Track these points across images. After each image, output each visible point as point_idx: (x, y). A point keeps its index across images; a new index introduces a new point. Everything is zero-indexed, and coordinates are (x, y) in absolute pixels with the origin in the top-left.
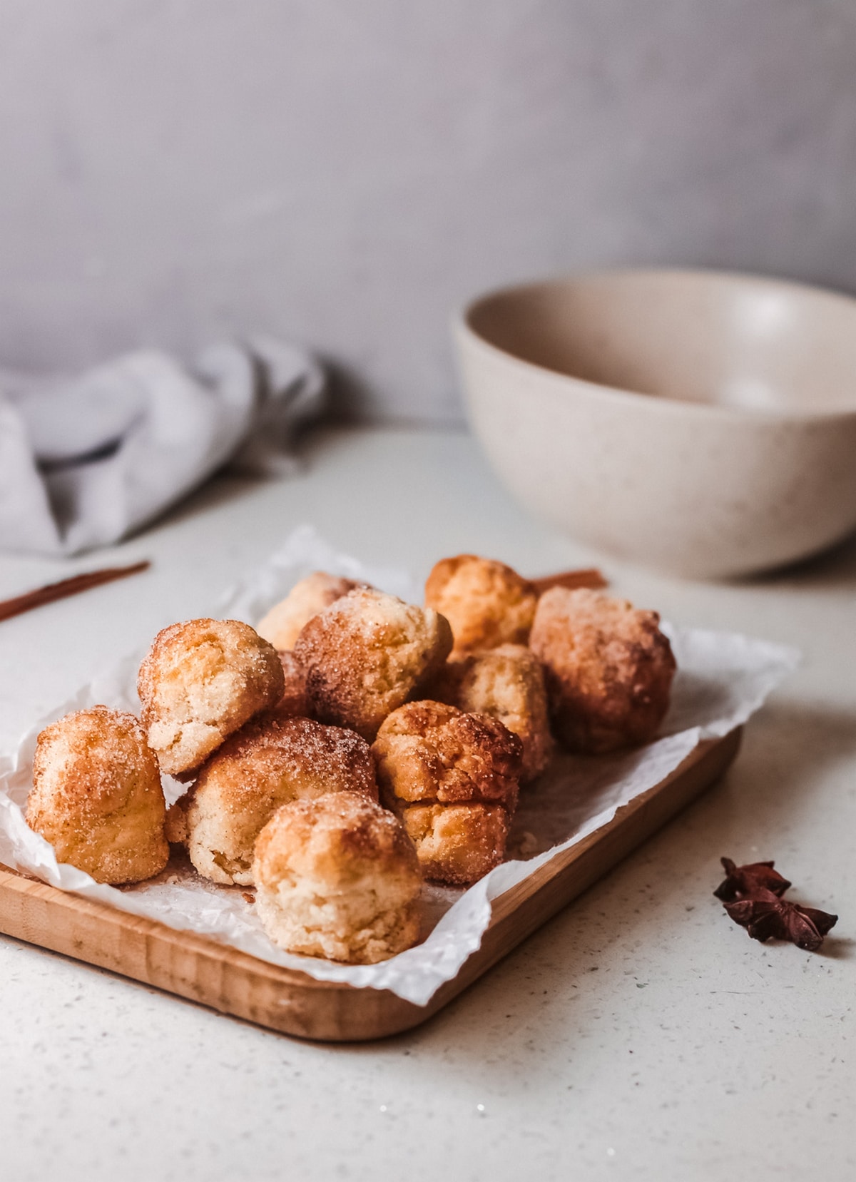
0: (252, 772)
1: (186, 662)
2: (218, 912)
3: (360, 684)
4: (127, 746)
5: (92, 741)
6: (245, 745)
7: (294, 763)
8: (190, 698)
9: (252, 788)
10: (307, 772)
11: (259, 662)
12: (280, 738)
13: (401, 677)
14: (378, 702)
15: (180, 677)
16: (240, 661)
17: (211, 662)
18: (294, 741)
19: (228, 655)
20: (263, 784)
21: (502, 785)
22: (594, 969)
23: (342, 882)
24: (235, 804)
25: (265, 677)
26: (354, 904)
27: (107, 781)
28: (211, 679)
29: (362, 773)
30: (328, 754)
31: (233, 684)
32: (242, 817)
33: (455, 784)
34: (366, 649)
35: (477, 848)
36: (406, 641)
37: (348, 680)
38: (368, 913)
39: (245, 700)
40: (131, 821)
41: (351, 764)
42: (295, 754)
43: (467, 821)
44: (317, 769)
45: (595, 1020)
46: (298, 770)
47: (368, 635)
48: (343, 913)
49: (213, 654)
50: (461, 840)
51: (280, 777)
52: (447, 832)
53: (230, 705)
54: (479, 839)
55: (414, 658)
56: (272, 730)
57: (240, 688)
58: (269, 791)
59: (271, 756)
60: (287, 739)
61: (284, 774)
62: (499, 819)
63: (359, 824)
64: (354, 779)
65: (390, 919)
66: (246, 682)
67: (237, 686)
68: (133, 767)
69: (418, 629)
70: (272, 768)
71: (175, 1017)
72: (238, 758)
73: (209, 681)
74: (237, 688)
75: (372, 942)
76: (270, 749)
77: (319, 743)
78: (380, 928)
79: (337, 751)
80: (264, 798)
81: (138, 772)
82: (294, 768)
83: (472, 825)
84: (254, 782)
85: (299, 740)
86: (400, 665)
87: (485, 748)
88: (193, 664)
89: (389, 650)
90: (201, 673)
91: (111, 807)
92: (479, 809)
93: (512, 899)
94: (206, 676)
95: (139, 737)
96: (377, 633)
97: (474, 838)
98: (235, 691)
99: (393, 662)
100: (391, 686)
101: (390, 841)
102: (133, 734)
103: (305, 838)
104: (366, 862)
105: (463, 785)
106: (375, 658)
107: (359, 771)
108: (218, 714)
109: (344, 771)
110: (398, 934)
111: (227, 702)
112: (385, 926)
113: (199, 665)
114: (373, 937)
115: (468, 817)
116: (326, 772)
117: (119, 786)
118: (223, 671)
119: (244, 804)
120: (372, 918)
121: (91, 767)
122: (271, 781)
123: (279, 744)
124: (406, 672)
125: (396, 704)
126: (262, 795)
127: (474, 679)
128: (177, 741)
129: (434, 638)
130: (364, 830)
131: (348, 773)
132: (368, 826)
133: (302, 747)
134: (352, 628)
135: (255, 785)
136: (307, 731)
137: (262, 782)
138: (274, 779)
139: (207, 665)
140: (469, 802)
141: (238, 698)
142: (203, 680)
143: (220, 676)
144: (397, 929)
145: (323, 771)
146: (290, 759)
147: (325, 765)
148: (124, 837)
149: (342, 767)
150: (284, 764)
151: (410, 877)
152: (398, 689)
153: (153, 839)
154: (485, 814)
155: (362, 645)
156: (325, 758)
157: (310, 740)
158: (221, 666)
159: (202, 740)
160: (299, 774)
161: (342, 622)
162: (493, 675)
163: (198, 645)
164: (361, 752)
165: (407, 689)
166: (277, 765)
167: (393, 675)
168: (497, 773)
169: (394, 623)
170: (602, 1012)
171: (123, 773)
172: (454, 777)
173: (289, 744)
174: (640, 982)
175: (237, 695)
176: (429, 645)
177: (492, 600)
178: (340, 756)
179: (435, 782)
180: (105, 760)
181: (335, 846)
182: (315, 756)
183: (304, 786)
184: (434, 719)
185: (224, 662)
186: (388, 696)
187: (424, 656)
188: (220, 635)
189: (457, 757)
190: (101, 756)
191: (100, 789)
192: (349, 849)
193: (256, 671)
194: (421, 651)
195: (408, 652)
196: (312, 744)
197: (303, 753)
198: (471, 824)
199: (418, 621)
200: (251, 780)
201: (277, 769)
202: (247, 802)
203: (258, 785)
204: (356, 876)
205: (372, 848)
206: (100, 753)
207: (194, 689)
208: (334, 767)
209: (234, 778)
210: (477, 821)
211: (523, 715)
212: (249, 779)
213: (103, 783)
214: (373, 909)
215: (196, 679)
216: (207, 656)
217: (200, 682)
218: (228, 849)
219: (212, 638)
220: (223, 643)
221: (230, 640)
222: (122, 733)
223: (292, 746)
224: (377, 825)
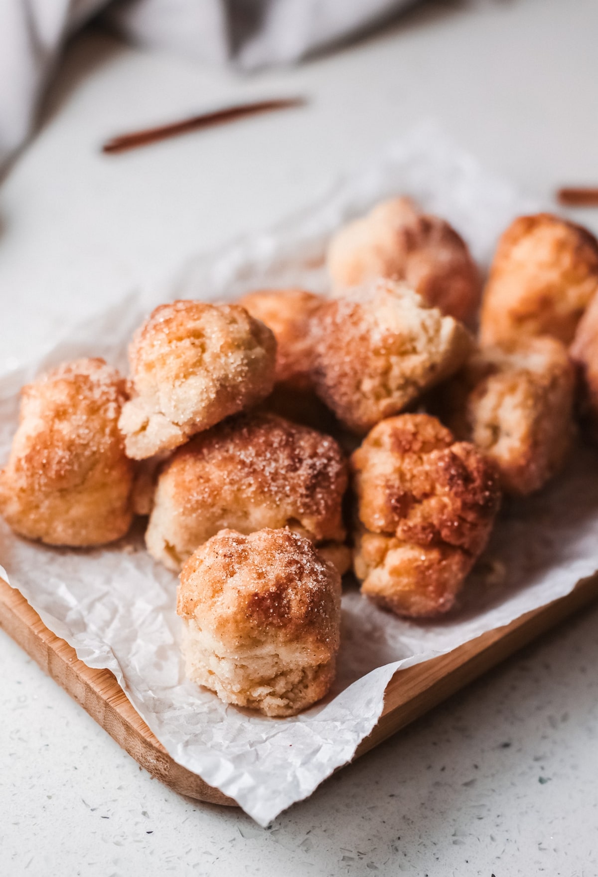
0: (208, 480)
1: (163, 357)
2: (150, 608)
3: (358, 386)
4: (96, 424)
5: (61, 414)
6: (210, 447)
7: (251, 480)
8: (160, 394)
9: (203, 497)
10: (263, 492)
11: (239, 369)
12: (245, 447)
13: (401, 387)
14: (371, 408)
15: (154, 371)
16: (218, 367)
17: (185, 364)
18: (258, 455)
19: (207, 357)
20: (215, 496)
21: (467, 532)
22: (506, 745)
23: (241, 647)
24: (185, 508)
25: (243, 384)
26: (253, 666)
27: (64, 461)
28: (182, 382)
29: (323, 498)
30: (292, 474)
31: (202, 393)
32: (192, 520)
33: (415, 526)
34: (370, 354)
35: (424, 594)
36: (414, 351)
37: (345, 381)
38: (270, 672)
39: (213, 409)
40: (86, 498)
41: (311, 489)
42: (255, 471)
43: (418, 567)
44: (274, 489)
45: (477, 820)
46: (253, 489)
47: (376, 338)
48: (241, 672)
49: (191, 354)
50: (408, 585)
51: (233, 491)
52: (396, 572)
53: (195, 413)
54: (427, 586)
55: (419, 371)
56: (241, 437)
57: (208, 398)
58: (222, 503)
59: (230, 467)
60: (251, 450)
61: (239, 490)
62: (455, 568)
63: (273, 589)
64: (311, 503)
65: (295, 678)
66: (217, 393)
67: (205, 396)
68: (95, 449)
69: (430, 340)
70: (228, 480)
71: (67, 724)
72: (200, 460)
73: (180, 383)
74: (204, 398)
75: (268, 698)
76: (231, 459)
77: (284, 460)
78: (281, 686)
79: (300, 472)
80: (214, 509)
81: (101, 454)
82: (250, 485)
83: (423, 572)
84: (206, 492)
85: (263, 455)
86: (403, 376)
87: (456, 494)
88: (168, 362)
89: (394, 359)
90: (173, 374)
91: (65, 484)
92: (434, 555)
93: (431, 671)
94: (177, 377)
95: (111, 414)
96: (384, 340)
97: (422, 584)
98: (202, 400)
99: (395, 372)
100: (389, 393)
101: (303, 610)
102: (106, 411)
103: (217, 589)
104: (271, 630)
105: (424, 529)
106: (378, 364)
107: (320, 496)
108: (183, 418)
109: (302, 496)
110: (301, 692)
111: (192, 409)
112: (287, 683)
113: (174, 364)
114: (272, 694)
115: (420, 563)
116: (282, 493)
117: (76, 467)
118: (196, 375)
119: (193, 510)
120: (273, 676)
121: (52, 444)
122: (223, 495)
123: (242, 455)
124: (408, 382)
125: (392, 413)
126: (213, 505)
127: (483, 393)
128: (144, 428)
129: (446, 352)
130: (278, 596)
131: (307, 496)
132: (285, 589)
133: (264, 463)
134: (363, 327)
135: (206, 495)
136: (275, 445)
137: (215, 493)
138: (227, 492)
139: (180, 367)
140: (427, 546)
141: (204, 408)
142: (174, 381)
143: (192, 380)
144: (301, 686)
145: (280, 492)
146: (248, 475)
147: (284, 486)
148: (78, 511)
149: (302, 491)
150: (241, 480)
151: (318, 648)
152: (397, 398)
153: (113, 512)
154: (440, 561)
155: (368, 349)
156: (285, 479)
157: (275, 456)
158: (196, 370)
159: (164, 439)
160: (254, 492)
161: (355, 318)
162: (502, 395)
163: (180, 339)
164: (327, 473)
165: (406, 399)
166: (233, 480)
167: (393, 383)
168: (462, 520)
169: (405, 332)
170: (489, 810)
171: (83, 454)
172: (416, 519)
173: (253, 457)
174: (544, 775)
175: (203, 404)
176: (438, 359)
177: (552, 276)
178: (302, 478)
179: (396, 518)
180: (67, 438)
181: (241, 610)
182: (275, 476)
183: (258, 504)
184: (417, 446)
185: (201, 365)
186: (384, 403)
187: (432, 368)
188: (208, 331)
189: (427, 495)
190: (65, 432)
191: (55, 467)
192: (255, 615)
193: (234, 379)
194: (428, 364)
195: (414, 364)
196: (276, 461)
197: (263, 470)
198: (421, 571)
199: (431, 332)
200: (204, 489)
201: (232, 482)
202: (197, 509)
203: (209, 496)
204: (256, 643)
205: (281, 616)
206: (65, 429)
207: (165, 387)
208: (293, 489)
209: (190, 481)
210: (429, 568)
211: (523, 440)
212: (202, 488)
213: (59, 462)
214: (275, 669)
215: (168, 378)
216: (184, 357)
217: (171, 383)
218: (178, 543)
219: (197, 334)
220: (208, 341)
221: (215, 339)
222: (94, 409)
223: (255, 460)
224: (295, 588)
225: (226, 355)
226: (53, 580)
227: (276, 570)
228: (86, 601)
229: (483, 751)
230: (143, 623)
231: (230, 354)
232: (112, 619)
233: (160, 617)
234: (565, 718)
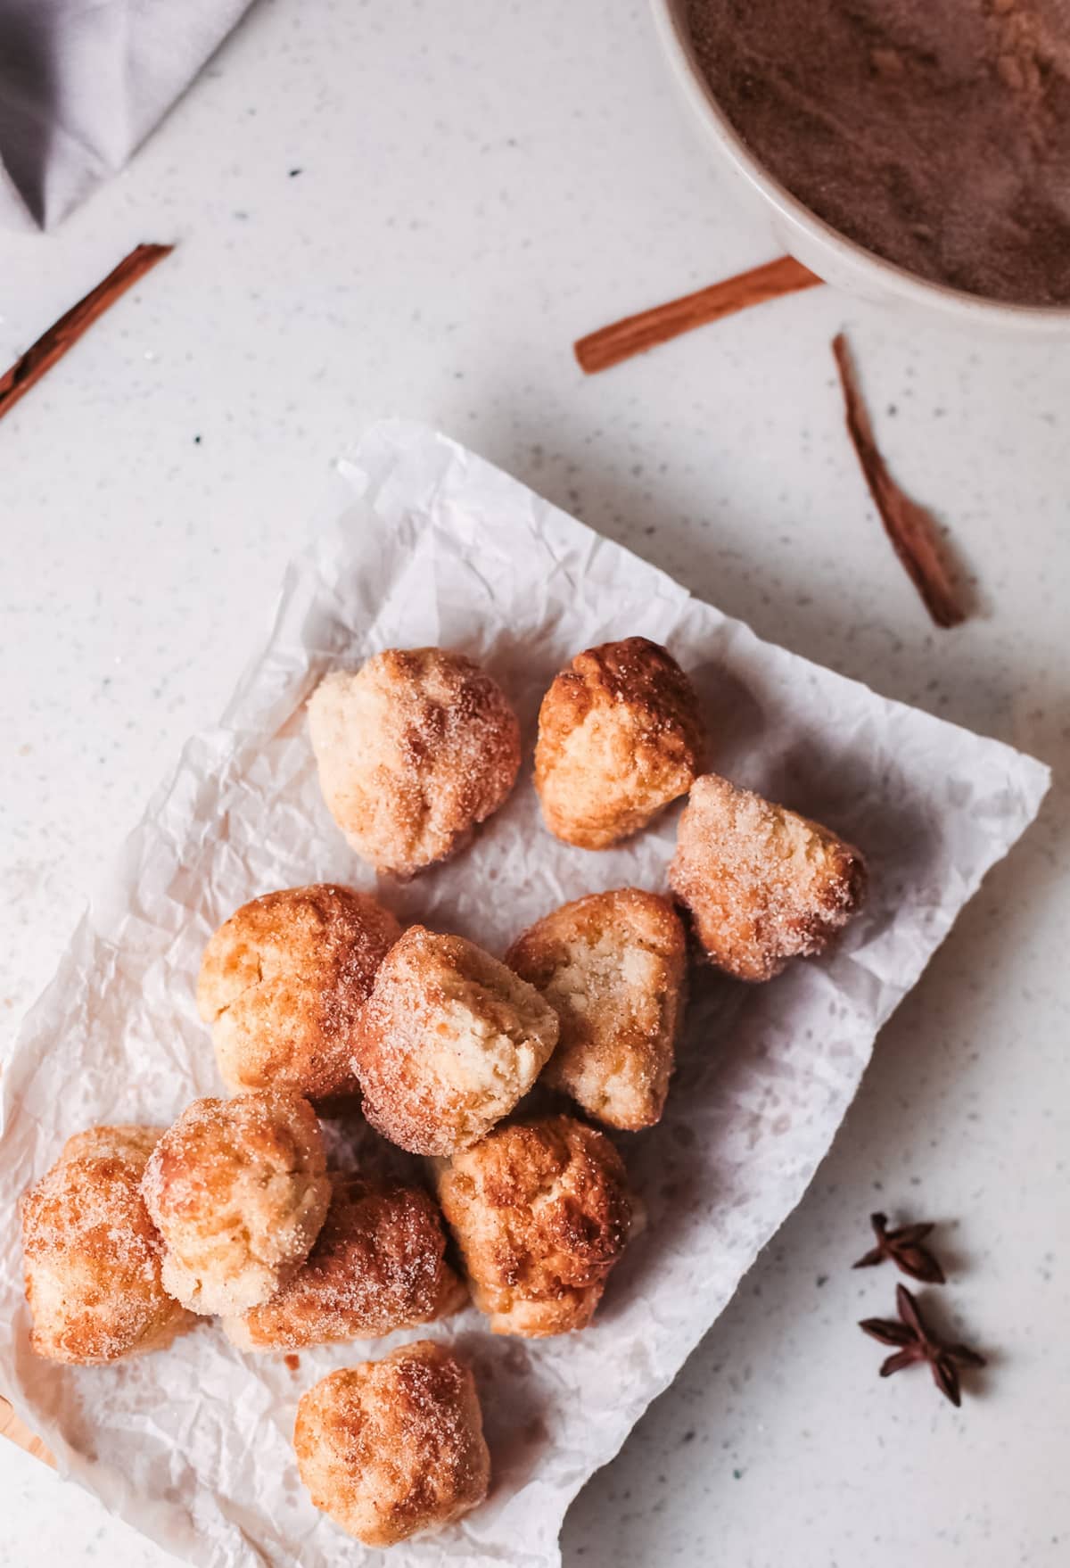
0: (290, 1330)
2: (255, 1417)
4: (137, 1295)
5: (91, 1299)
7: (341, 1320)
10: (359, 1328)
11: (296, 1239)
12: (323, 1286)
16: (271, 1253)
18: (341, 1292)
19: (255, 1247)
22: (690, 1437)
27: (114, 1346)
28: (235, 1282)
29: (426, 1298)
30: (385, 1296)
36: (491, 1099)
41: (411, 1297)
42: (342, 1309)
43: (553, 1324)
44: (370, 1320)
46: (346, 1328)
49: (235, 1251)
52: (528, 1328)
56: (316, 1277)
59: (312, 1313)
60: (332, 1289)
62: (593, 1300)
63: (412, 1489)
64: (415, 1309)
68: (144, 1319)
69: (508, 1083)
76: (311, 1304)
77: (371, 1285)
79: (394, 1289)
81: (152, 1317)
82: (342, 1325)
84: (292, 1341)
85: (346, 1289)
87: (582, 1255)
89: (468, 1111)
92: (569, 1304)
95: (150, 1275)
99: (474, 1123)
102: (142, 1273)
103: (350, 1499)
105: (551, 1291)
107: (422, 1298)
109: (403, 1310)
115: (554, 1319)
116: (380, 1318)
122: (313, 1339)
128: (196, 1290)
130: (419, 1493)
131: (408, 1307)
132: (424, 1479)
136: (358, 1274)
138: (317, 1336)
146: (336, 1318)
149: (402, 1306)
155: (433, 1110)
156: (379, 1304)
157: (361, 1285)
158: (246, 1268)
162: (606, 1077)
163: (215, 1234)
164: (425, 1272)
169: (476, 1087)
170: (687, 1536)
171: (133, 1331)
172: (539, 1283)
173: (335, 1296)
174: (738, 1465)
178: (398, 1294)
181: (384, 1522)
185: (250, 1259)
186: (467, 1143)
188: (245, 1213)
189: (547, 1256)
195: (496, 1110)
196: (363, 1290)
199: (508, 1075)
200: (289, 1339)
201: (320, 1329)
203: (297, 1344)
206: (104, 1312)
208: (391, 1309)
210: (565, 1318)
212: (286, 1338)
219: (234, 1221)
220: (249, 1224)
221: (258, 1221)
222: (129, 1281)
223: (339, 1298)
224: (434, 1473)
225: (276, 1234)
226: (136, 1418)
227: (408, 1462)
228: (183, 1434)
229: (666, 1453)
230: (254, 1440)
231: (280, 1232)
232: (219, 1448)
233: (272, 1425)
234: (748, 1373)
